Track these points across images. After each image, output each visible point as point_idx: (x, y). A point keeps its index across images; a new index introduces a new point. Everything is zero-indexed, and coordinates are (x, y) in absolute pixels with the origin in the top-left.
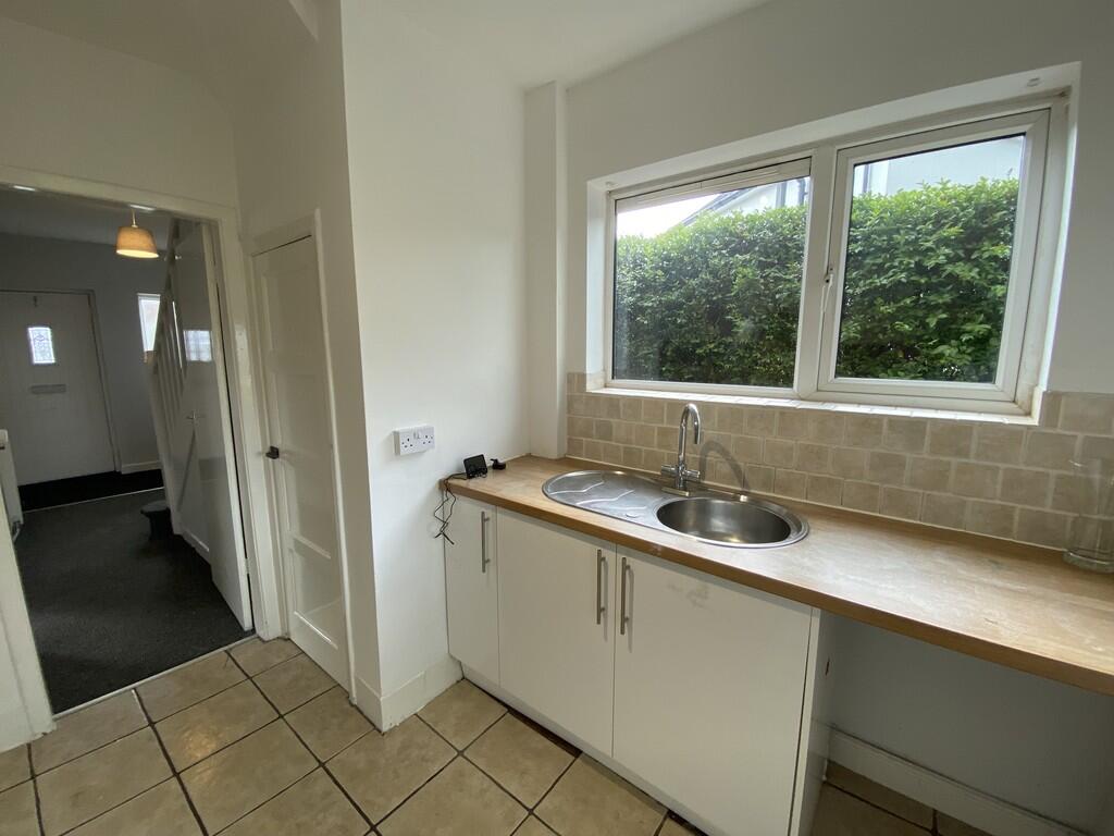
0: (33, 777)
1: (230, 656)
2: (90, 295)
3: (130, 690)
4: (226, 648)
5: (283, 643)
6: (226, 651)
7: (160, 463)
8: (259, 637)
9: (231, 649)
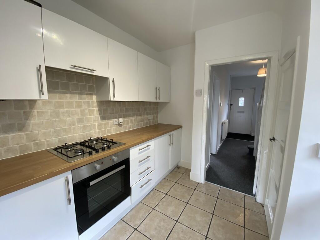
0: (195, 190)
1: (244, 197)
2: (254, 89)
3: (219, 187)
4: (245, 194)
5: (261, 206)
6: (244, 195)
7: (255, 135)
8: (255, 199)
9: (246, 195)
